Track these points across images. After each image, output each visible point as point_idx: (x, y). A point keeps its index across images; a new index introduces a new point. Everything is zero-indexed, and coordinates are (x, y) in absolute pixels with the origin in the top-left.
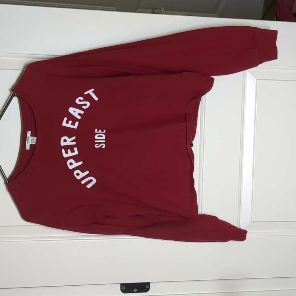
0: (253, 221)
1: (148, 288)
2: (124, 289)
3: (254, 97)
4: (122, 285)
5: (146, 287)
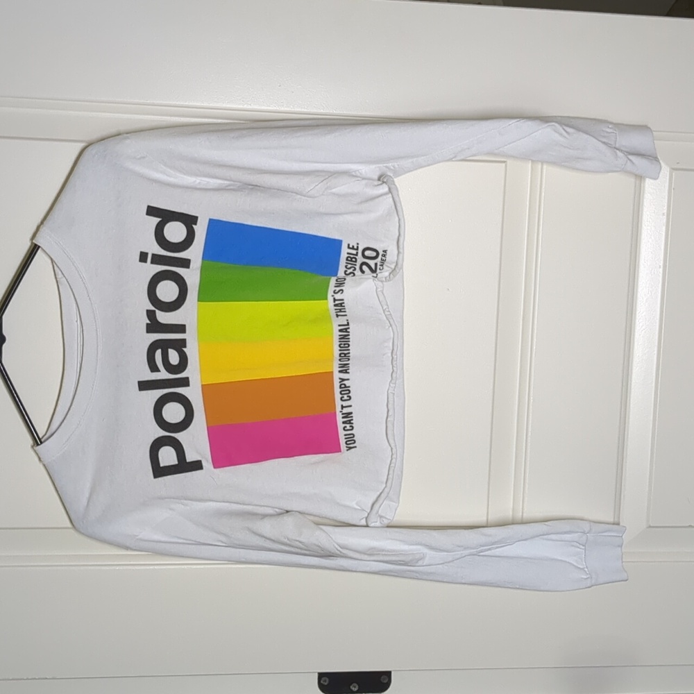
0: (651, 525)
1: (385, 682)
2: (328, 685)
3: (664, 214)
4: (321, 675)
5: (382, 680)
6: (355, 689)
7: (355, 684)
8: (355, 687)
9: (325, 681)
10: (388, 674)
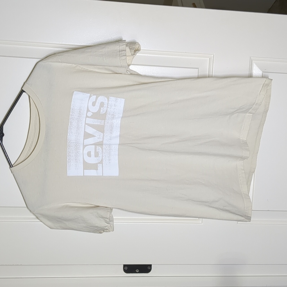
1: (150, 269)
4: (125, 266)
5: (148, 268)
6: (138, 272)
7: (137, 270)
8: (137, 271)
9: (126, 268)
10: (150, 266)
